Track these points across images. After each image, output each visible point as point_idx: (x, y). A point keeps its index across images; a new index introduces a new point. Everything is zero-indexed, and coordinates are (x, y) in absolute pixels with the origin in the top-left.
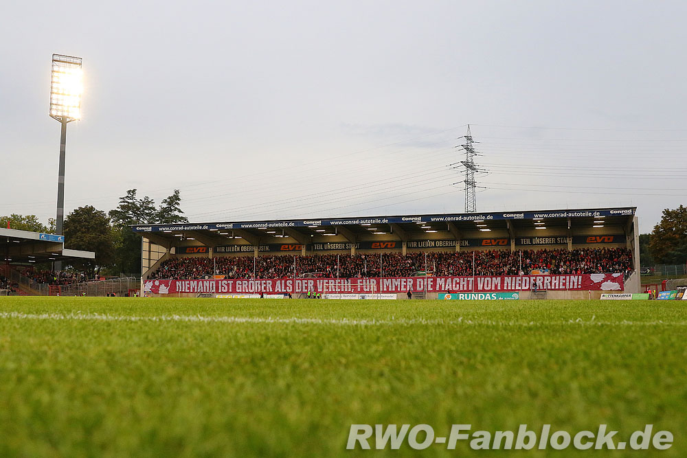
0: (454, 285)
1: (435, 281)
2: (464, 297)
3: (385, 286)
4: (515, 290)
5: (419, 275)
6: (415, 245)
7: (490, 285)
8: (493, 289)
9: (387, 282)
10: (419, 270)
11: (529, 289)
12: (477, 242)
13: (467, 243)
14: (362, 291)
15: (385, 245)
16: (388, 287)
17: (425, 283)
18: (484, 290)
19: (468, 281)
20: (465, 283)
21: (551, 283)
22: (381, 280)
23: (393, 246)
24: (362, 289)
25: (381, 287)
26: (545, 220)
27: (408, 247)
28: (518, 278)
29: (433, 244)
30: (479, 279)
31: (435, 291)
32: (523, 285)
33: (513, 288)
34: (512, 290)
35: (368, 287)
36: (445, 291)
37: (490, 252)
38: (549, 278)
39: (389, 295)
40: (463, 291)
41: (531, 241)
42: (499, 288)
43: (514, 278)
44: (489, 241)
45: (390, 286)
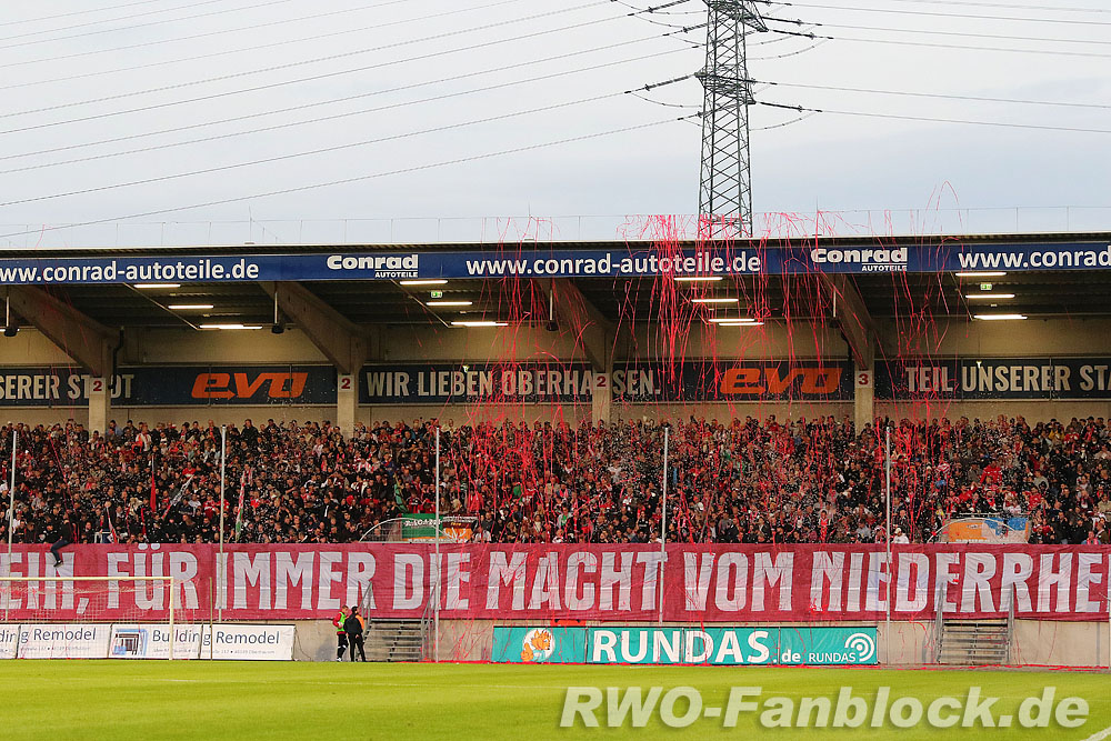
0: (571, 587)
1: (479, 567)
2: (617, 648)
3: (240, 588)
4: (863, 615)
5: (405, 533)
6: (400, 384)
7: (740, 589)
8: (758, 605)
9: (249, 567)
10: (412, 510)
11: (928, 613)
12: (694, 380)
13: (647, 382)
14: (127, 611)
15: (257, 382)
16: (253, 592)
17: (435, 576)
18: (711, 617)
19: (638, 570)
20: (625, 575)
21: (1033, 583)
22: (222, 558)
23: (297, 390)
24: (127, 599)
25: (222, 587)
26: (1013, 281)
27: (364, 397)
28: (877, 559)
29: (486, 382)
30: (690, 558)
31: (478, 613)
32: (902, 590)
33: (853, 606)
34: (845, 615)
35: (159, 591)
36: (527, 614)
37: (752, 424)
38: (1025, 561)
39: (258, 630)
40: (613, 618)
41: (955, 377)
42: (786, 604)
43: (857, 559)
44: (752, 375)
45: (265, 589)
